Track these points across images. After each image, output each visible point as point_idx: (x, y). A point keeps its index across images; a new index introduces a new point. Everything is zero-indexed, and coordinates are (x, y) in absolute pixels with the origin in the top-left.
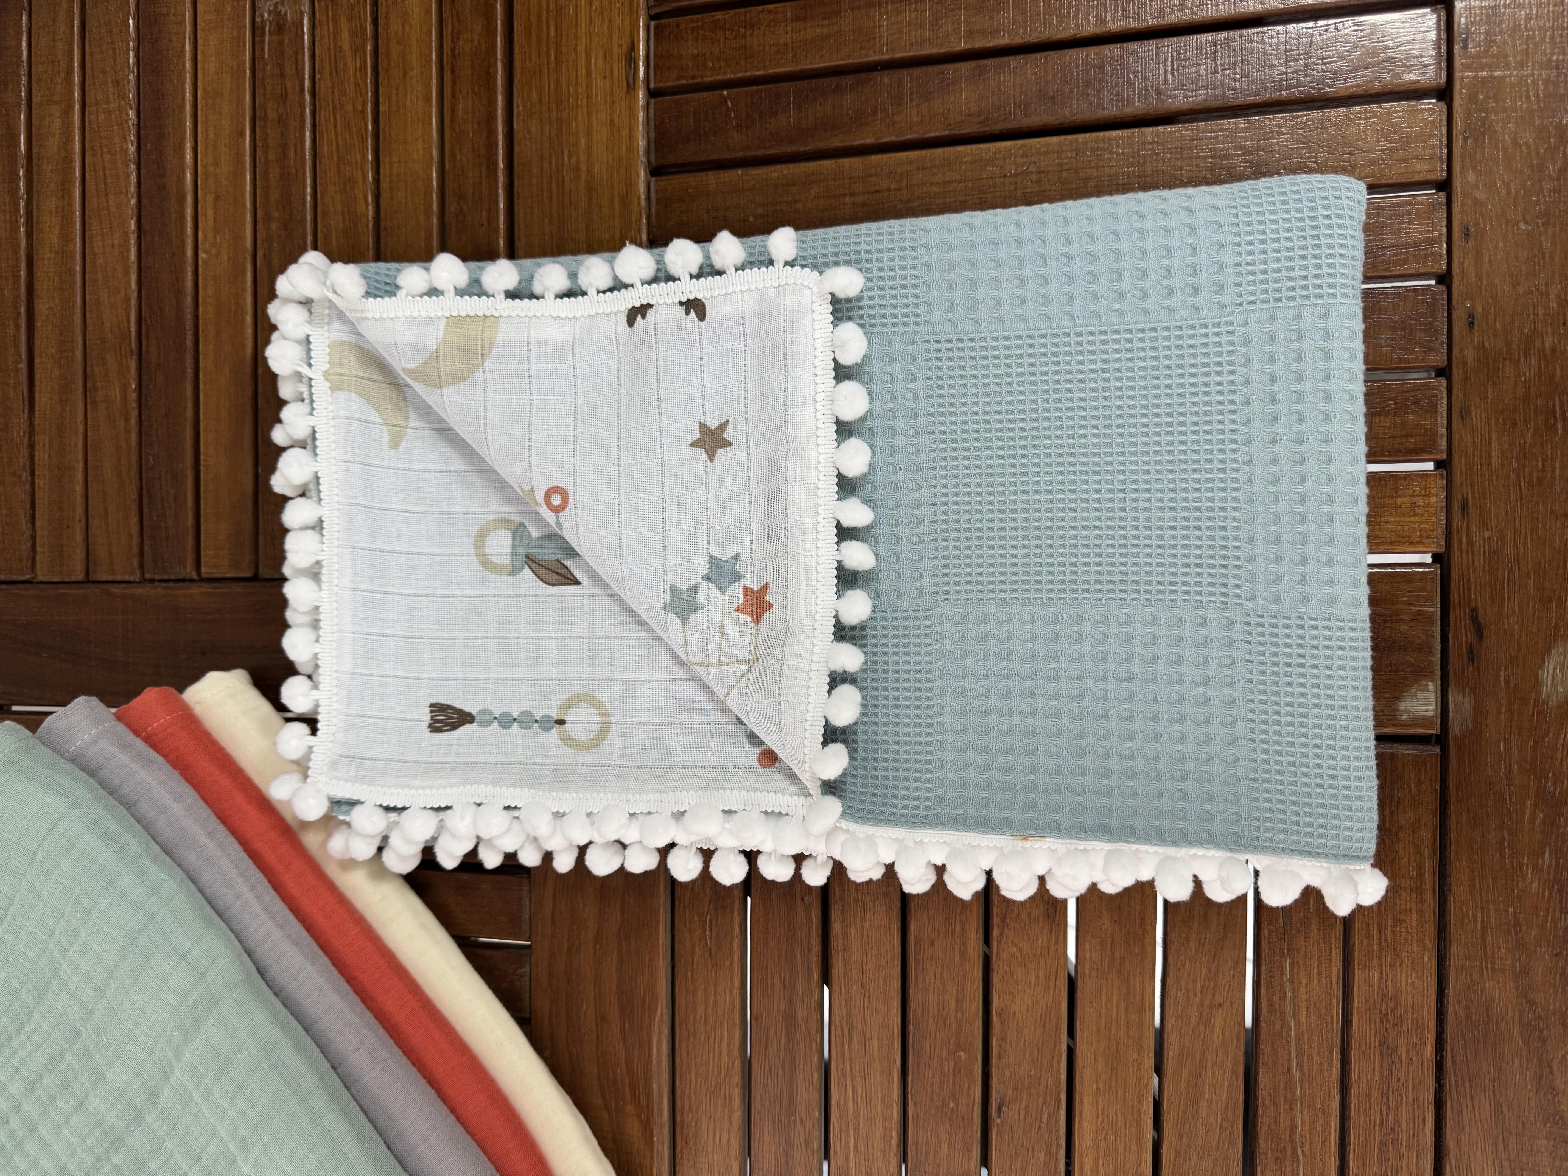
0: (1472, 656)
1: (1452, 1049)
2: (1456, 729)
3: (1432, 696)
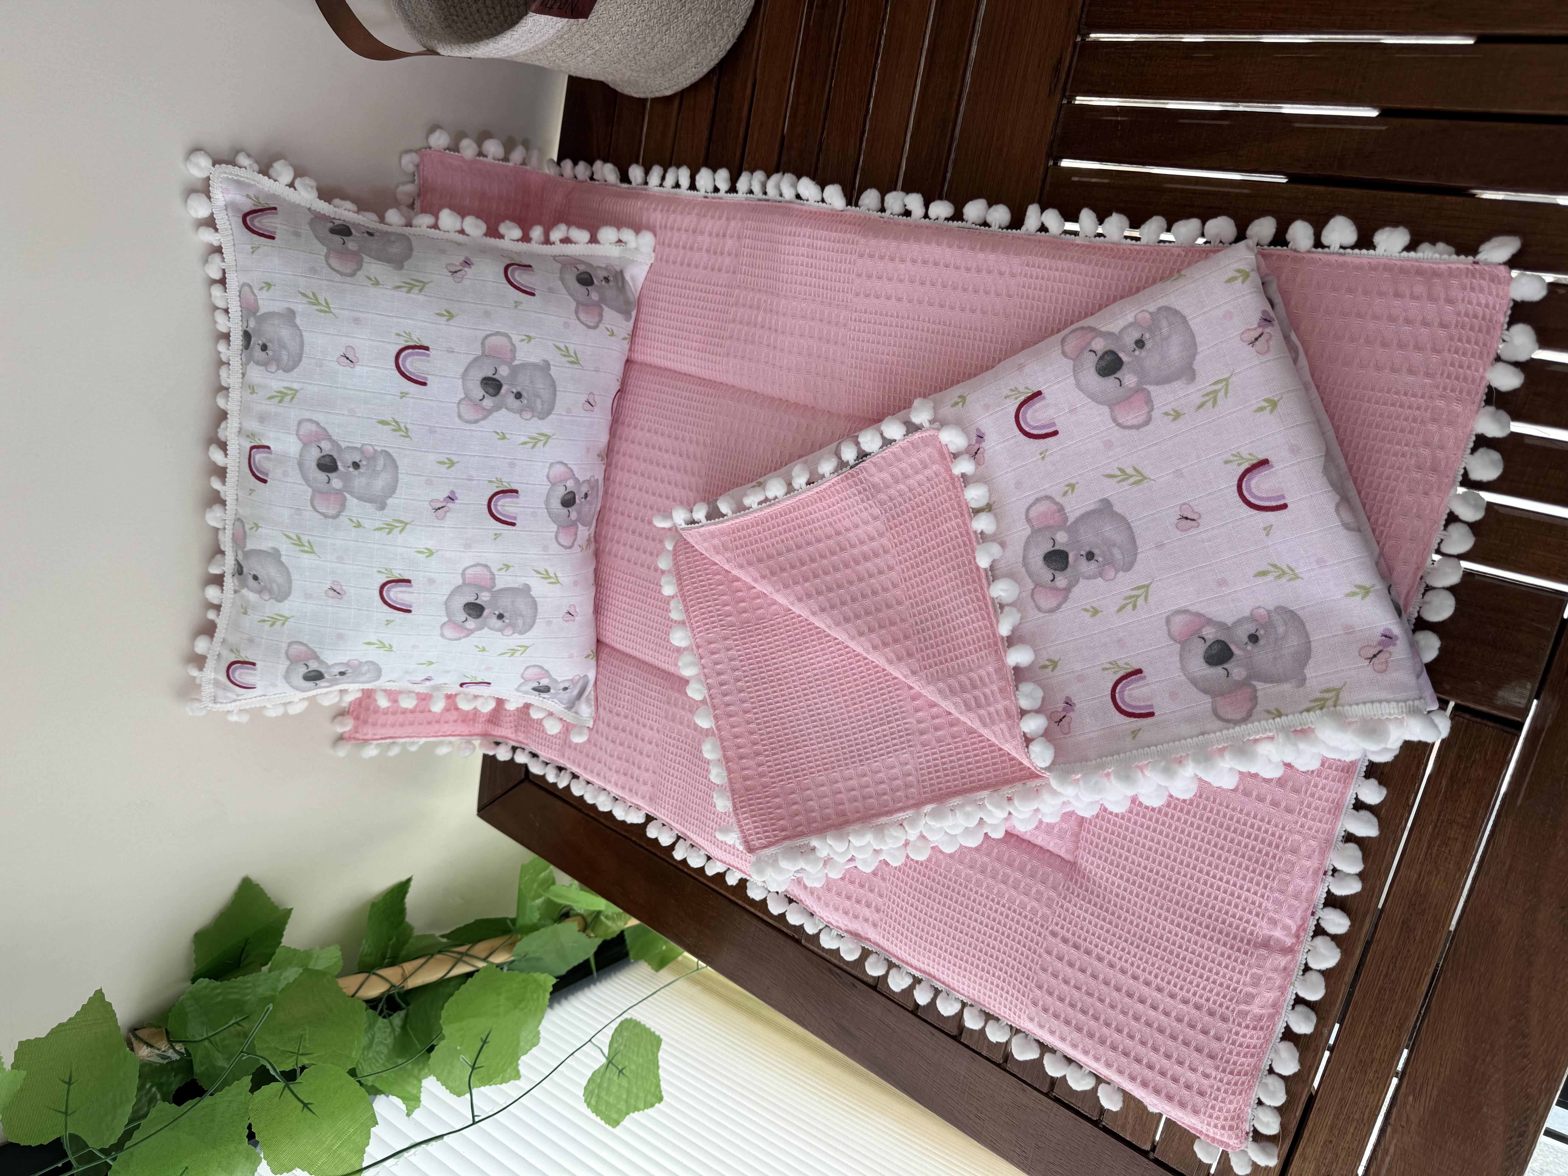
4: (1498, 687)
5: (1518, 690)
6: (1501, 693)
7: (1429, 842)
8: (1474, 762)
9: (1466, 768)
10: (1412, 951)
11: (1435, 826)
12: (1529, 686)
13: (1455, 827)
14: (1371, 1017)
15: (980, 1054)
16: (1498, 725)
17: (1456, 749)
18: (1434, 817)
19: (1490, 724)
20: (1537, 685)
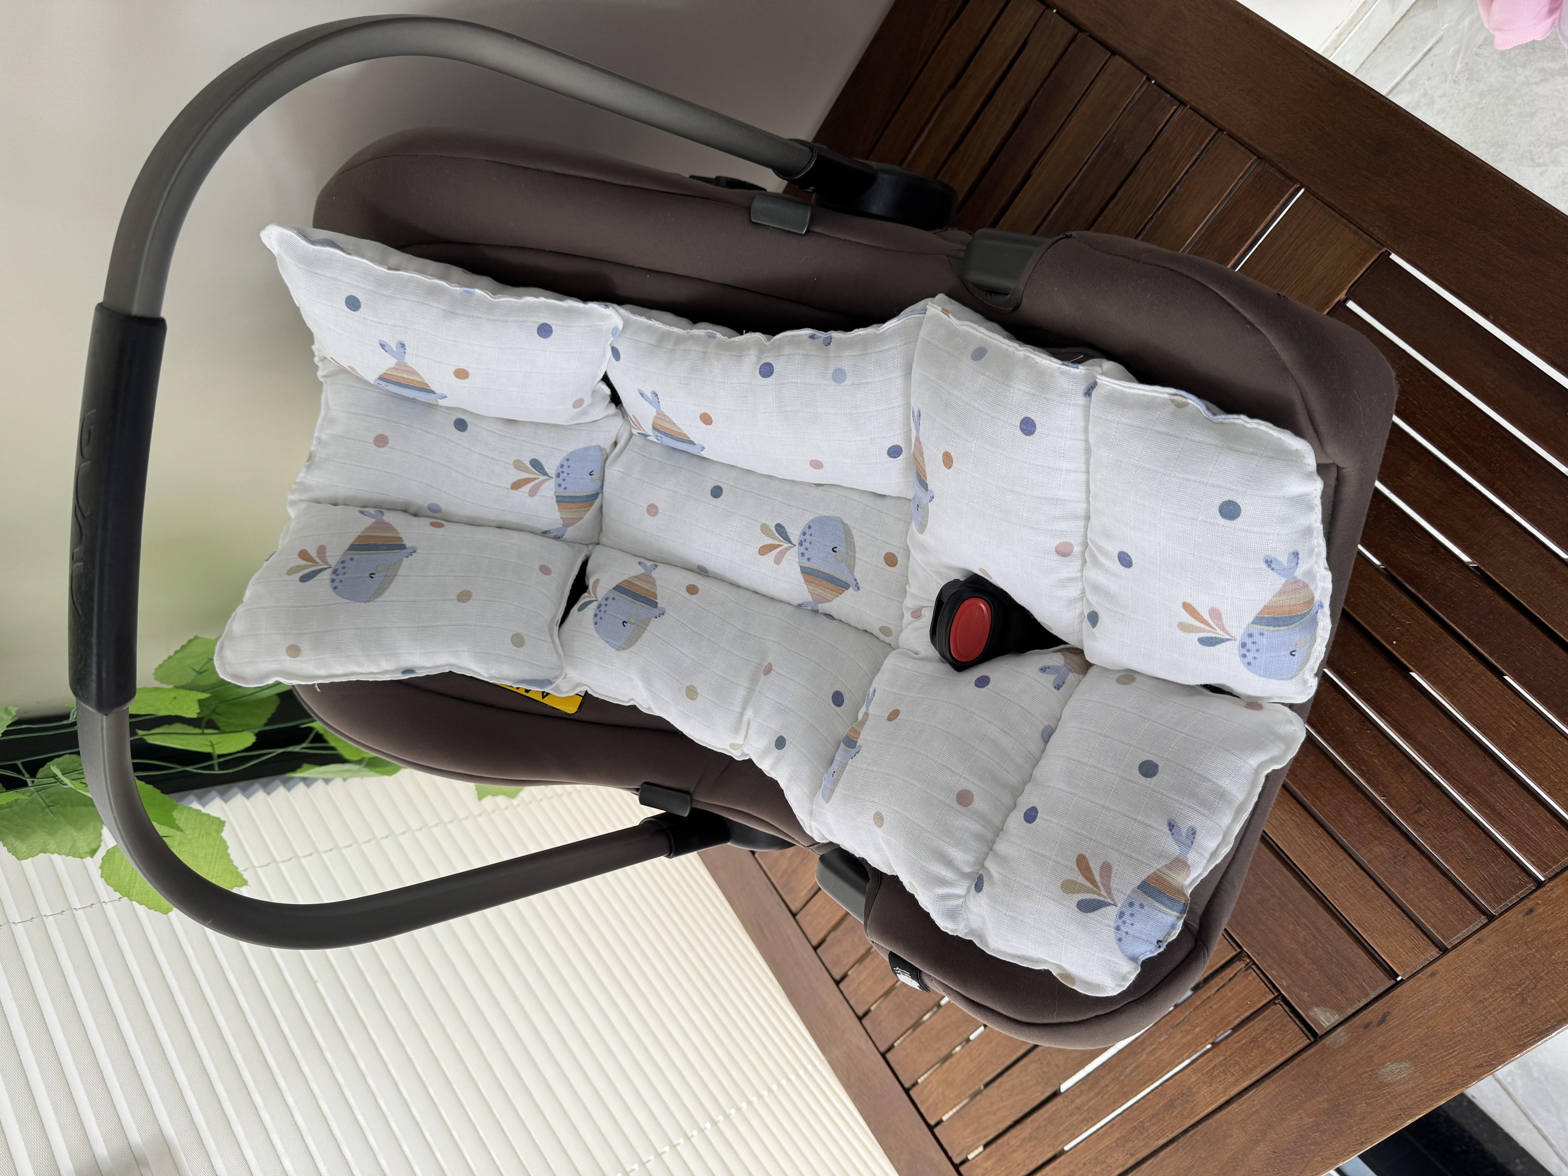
0: (1367, 1026)
1: (1196, 1132)
2: (1329, 1040)
3: (1333, 1020)
4: (1317, 1006)
5: (1328, 1014)
6: (1316, 1009)
7: (1215, 1066)
8: (1273, 1038)
9: (1266, 1038)
10: (1167, 1119)
11: (1225, 1059)
12: (1337, 1017)
13: (1237, 1067)
14: (1118, 1139)
15: (848, 1002)
16: (1302, 1026)
17: (1266, 1024)
18: (1228, 1054)
19: (1298, 1022)
20: (1342, 1019)
